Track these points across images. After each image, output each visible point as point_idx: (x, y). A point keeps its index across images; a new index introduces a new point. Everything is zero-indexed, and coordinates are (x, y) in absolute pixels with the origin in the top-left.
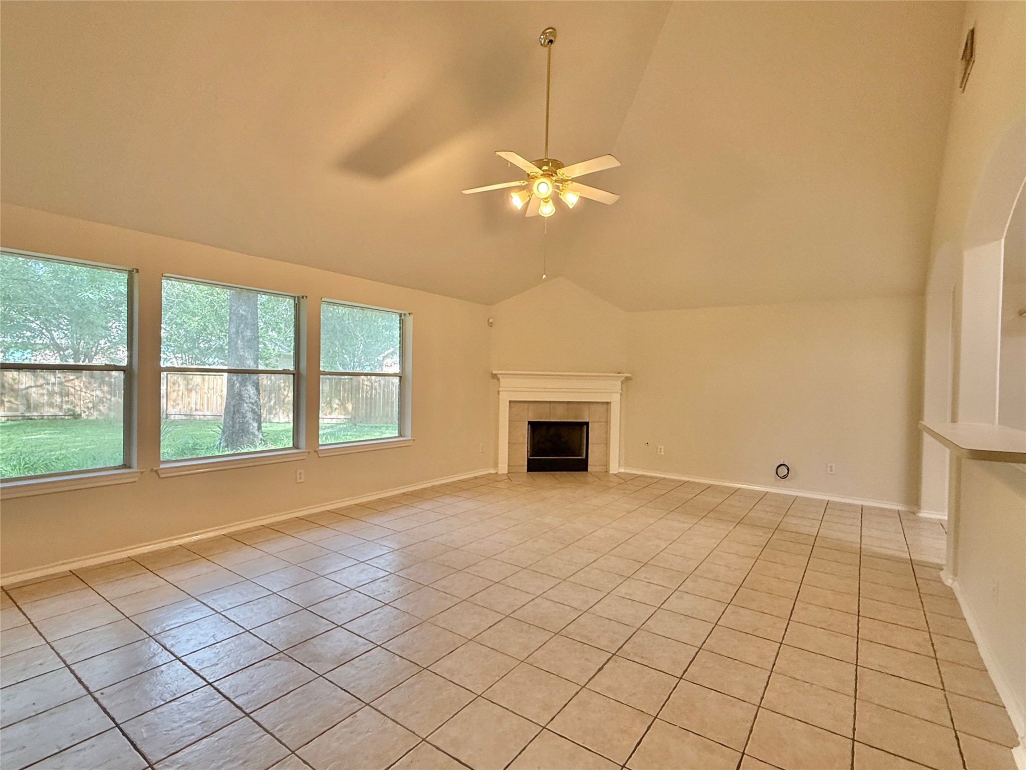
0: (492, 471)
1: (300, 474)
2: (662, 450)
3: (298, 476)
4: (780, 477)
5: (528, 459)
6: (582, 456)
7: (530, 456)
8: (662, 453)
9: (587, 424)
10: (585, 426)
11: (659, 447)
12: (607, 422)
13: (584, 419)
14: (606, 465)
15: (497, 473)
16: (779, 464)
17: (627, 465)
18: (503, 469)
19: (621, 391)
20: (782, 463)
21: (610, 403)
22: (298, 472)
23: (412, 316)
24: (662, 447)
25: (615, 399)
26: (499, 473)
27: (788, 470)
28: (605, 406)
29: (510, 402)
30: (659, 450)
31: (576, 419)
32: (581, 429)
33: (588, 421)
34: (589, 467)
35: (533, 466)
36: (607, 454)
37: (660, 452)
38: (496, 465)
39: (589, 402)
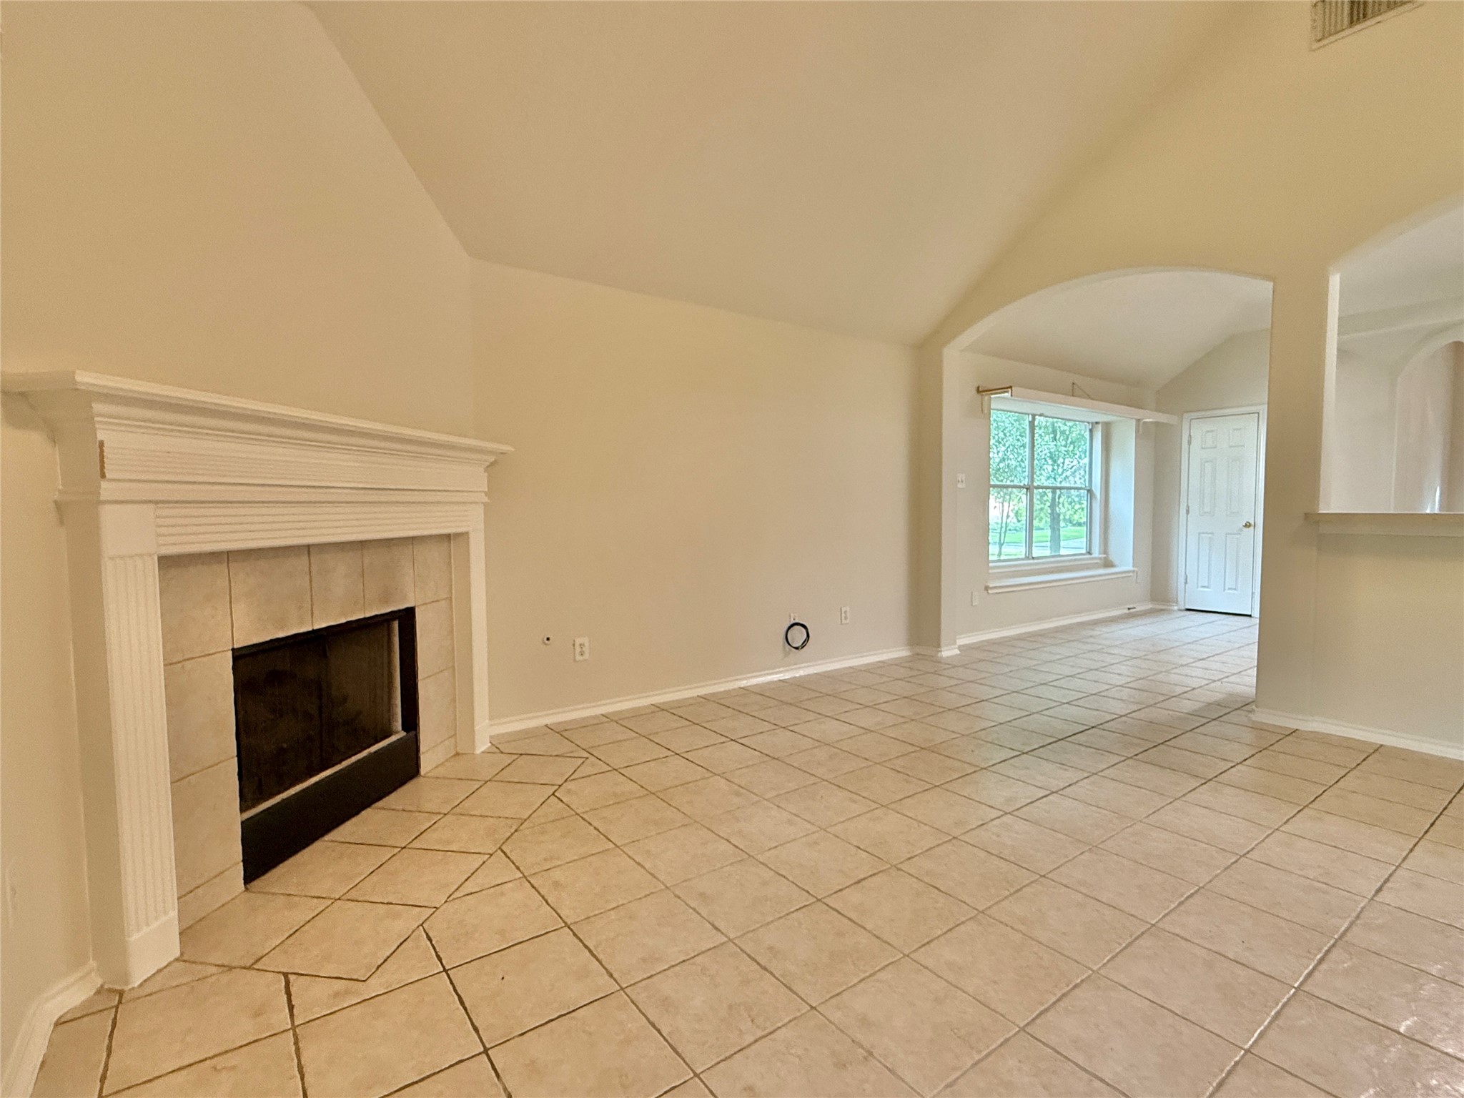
2: (586, 649)
4: (797, 648)
5: (244, 826)
7: (246, 806)
8: (586, 656)
9: (410, 615)
10: (396, 625)
11: (578, 641)
12: (457, 601)
13: (402, 598)
14: (457, 732)
17: (512, 709)
18: (158, 939)
19: (486, 499)
20: (793, 622)
21: (467, 533)
24: (585, 640)
25: (471, 521)
27: (805, 630)
29: (167, 562)
30: (578, 649)
31: (386, 601)
33: (411, 604)
34: (422, 759)
35: (262, 849)
37: (582, 653)
39: (413, 539)
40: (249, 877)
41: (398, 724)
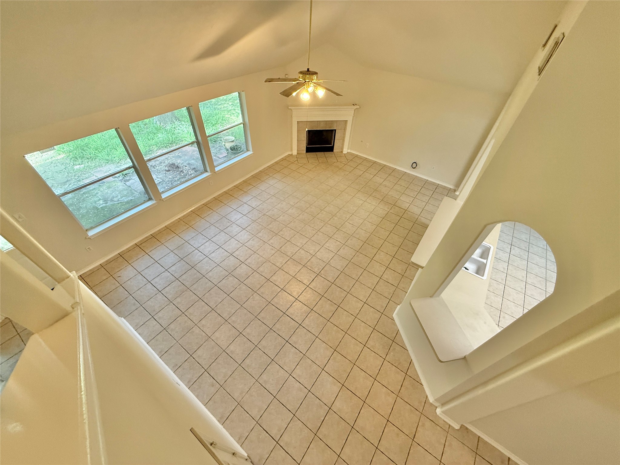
0: (290, 153)
1: (211, 182)
2: (368, 146)
3: (211, 183)
4: (413, 168)
5: (306, 147)
6: (331, 145)
7: (308, 145)
8: (367, 147)
9: (335, 130)
10: (334, 131)
11: (367, 144)
12: (345, 129)
13: (334, 128)
14: (342, 149)
15: (292, 154)
16: (414, 162)
17: (351, 149)
18: (295, 152)
19: (353, 116)
21: (347, 121)
22: (210, 182)
23: (244, 92)
24: (368, 144)
25: (350, 119)
26: (293, 154)
27: (416, 166)
28: (345, 122)
29: (298, 122)
30: (366, 145)
31: (330, 128)
32: (332, 133)
33: (335, 129)
34: (334, 150)
35: (308, 150)
36: (343, 144)
37: (367, 146)
38: (292, 150)
39: (337, 121)
40: (306, 152)
41: (332, 144)
